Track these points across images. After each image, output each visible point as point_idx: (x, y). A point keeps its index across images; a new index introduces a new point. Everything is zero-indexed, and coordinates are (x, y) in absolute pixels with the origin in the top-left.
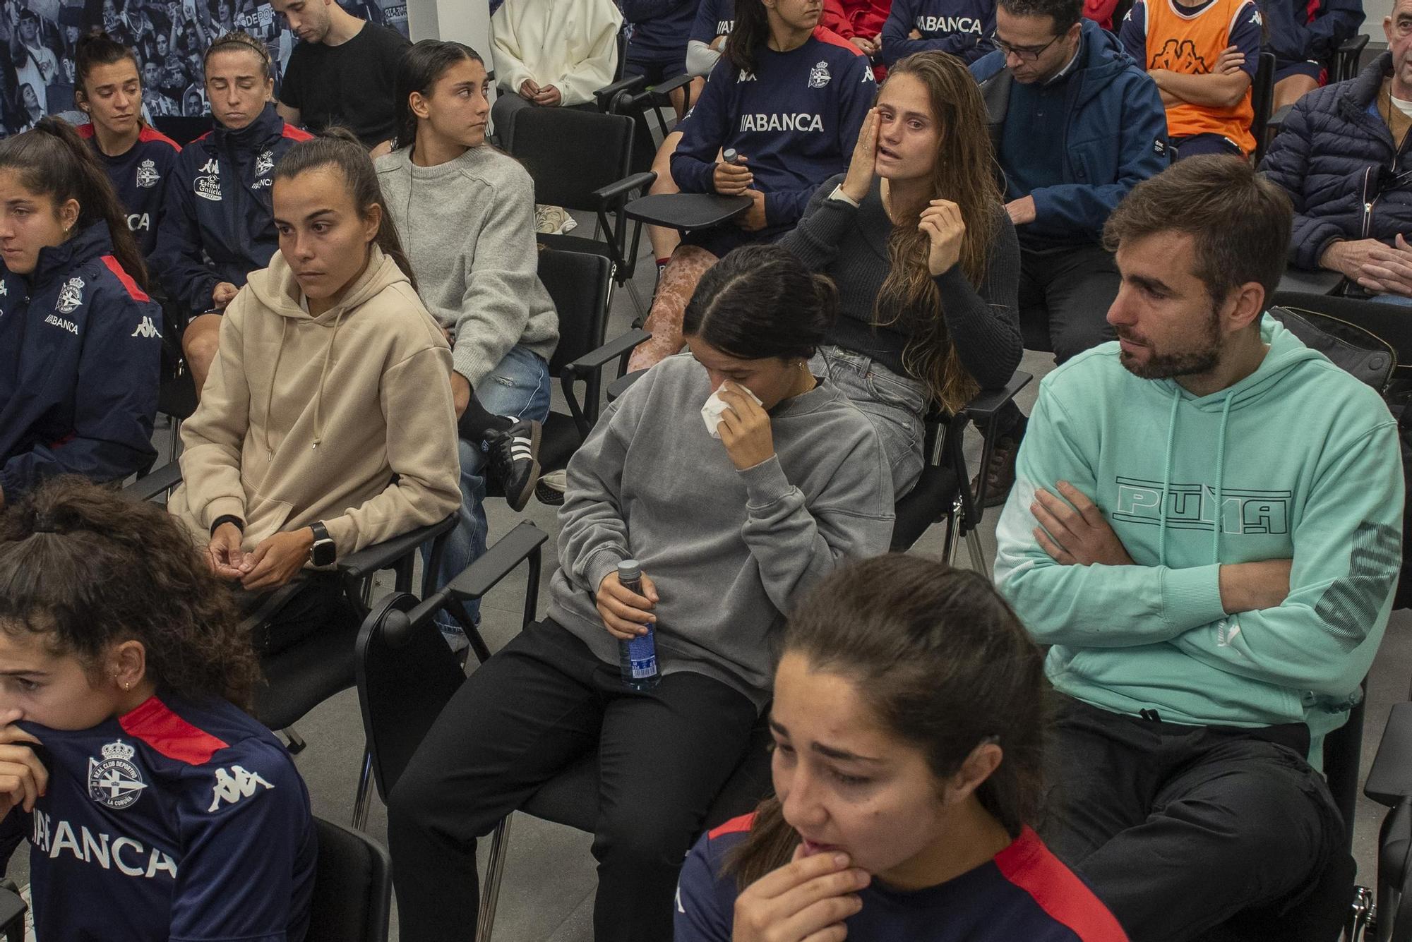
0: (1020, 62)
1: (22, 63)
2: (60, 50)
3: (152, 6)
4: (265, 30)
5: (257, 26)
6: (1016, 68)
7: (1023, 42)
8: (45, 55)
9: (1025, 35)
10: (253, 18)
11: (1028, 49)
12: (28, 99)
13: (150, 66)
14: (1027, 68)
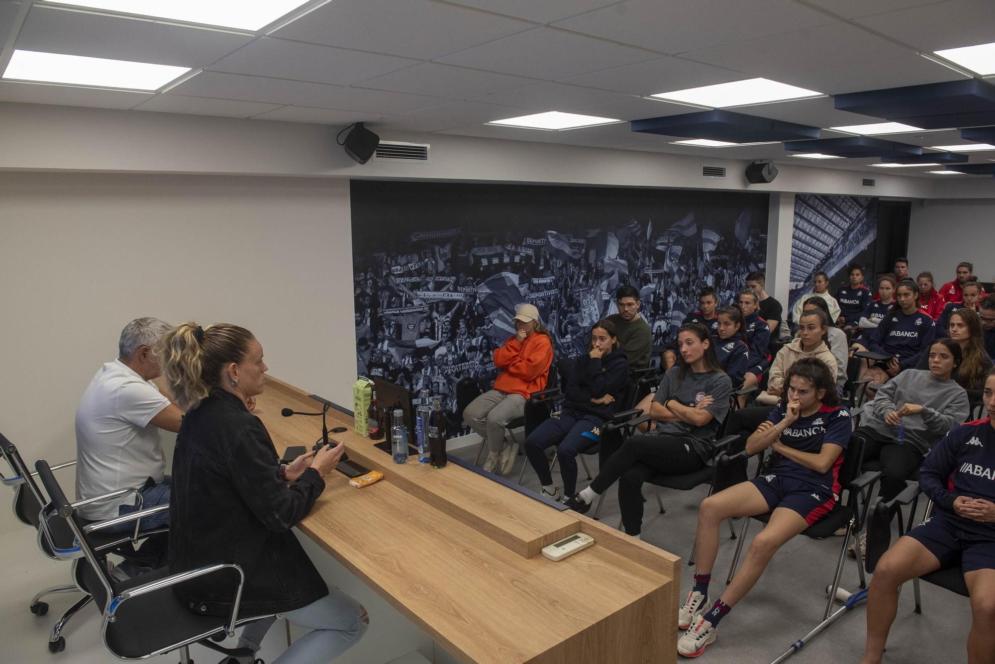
0: (986, 323)
1: (669, 296)
2: (679, 294)
3: (702, 286)
4: (727, 298)
5: (725, 296)
6: (984, 325)
7: (987, 317)
8: (674, 294)
9: (988, 315)
10: (725, 294)
11: (989, 319)
12: (669, 305)
13: (698, 302)
14: (988, 325)
